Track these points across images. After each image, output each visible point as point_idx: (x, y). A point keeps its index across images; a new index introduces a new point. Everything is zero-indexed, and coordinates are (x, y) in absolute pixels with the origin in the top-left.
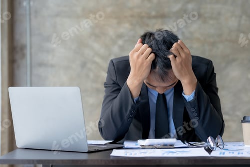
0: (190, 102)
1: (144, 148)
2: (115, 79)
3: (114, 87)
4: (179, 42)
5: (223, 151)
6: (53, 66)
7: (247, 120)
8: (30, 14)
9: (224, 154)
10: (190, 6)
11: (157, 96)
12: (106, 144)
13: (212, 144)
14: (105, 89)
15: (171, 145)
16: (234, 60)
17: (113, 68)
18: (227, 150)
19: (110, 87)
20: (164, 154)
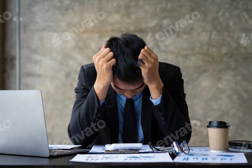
0: (156, 106)
1: (108, 152)
2: (84, 84)
3: (84, 93)
4: (145, 48)
5: (187, 156)
6: (39, 76)
7: (212, 125)
8: (19, 28)
9: (188, 159)
10: (165, 22)
11: (125, 100)
12: (71, 149)
13: (177, 149)
14: (76, 94)
15: (136, 150)
16: (205, 71)
17: (83, 74)
18: (192, 155)
19: (80, 92)
20: (126, 159)
